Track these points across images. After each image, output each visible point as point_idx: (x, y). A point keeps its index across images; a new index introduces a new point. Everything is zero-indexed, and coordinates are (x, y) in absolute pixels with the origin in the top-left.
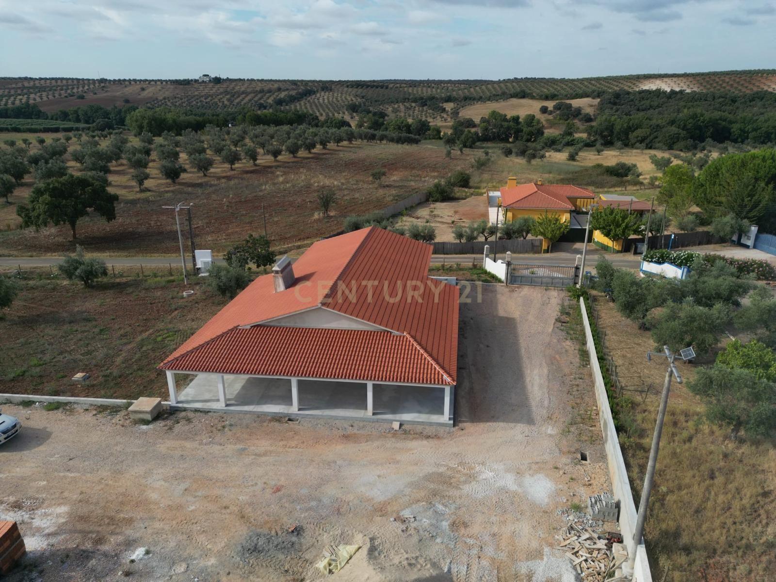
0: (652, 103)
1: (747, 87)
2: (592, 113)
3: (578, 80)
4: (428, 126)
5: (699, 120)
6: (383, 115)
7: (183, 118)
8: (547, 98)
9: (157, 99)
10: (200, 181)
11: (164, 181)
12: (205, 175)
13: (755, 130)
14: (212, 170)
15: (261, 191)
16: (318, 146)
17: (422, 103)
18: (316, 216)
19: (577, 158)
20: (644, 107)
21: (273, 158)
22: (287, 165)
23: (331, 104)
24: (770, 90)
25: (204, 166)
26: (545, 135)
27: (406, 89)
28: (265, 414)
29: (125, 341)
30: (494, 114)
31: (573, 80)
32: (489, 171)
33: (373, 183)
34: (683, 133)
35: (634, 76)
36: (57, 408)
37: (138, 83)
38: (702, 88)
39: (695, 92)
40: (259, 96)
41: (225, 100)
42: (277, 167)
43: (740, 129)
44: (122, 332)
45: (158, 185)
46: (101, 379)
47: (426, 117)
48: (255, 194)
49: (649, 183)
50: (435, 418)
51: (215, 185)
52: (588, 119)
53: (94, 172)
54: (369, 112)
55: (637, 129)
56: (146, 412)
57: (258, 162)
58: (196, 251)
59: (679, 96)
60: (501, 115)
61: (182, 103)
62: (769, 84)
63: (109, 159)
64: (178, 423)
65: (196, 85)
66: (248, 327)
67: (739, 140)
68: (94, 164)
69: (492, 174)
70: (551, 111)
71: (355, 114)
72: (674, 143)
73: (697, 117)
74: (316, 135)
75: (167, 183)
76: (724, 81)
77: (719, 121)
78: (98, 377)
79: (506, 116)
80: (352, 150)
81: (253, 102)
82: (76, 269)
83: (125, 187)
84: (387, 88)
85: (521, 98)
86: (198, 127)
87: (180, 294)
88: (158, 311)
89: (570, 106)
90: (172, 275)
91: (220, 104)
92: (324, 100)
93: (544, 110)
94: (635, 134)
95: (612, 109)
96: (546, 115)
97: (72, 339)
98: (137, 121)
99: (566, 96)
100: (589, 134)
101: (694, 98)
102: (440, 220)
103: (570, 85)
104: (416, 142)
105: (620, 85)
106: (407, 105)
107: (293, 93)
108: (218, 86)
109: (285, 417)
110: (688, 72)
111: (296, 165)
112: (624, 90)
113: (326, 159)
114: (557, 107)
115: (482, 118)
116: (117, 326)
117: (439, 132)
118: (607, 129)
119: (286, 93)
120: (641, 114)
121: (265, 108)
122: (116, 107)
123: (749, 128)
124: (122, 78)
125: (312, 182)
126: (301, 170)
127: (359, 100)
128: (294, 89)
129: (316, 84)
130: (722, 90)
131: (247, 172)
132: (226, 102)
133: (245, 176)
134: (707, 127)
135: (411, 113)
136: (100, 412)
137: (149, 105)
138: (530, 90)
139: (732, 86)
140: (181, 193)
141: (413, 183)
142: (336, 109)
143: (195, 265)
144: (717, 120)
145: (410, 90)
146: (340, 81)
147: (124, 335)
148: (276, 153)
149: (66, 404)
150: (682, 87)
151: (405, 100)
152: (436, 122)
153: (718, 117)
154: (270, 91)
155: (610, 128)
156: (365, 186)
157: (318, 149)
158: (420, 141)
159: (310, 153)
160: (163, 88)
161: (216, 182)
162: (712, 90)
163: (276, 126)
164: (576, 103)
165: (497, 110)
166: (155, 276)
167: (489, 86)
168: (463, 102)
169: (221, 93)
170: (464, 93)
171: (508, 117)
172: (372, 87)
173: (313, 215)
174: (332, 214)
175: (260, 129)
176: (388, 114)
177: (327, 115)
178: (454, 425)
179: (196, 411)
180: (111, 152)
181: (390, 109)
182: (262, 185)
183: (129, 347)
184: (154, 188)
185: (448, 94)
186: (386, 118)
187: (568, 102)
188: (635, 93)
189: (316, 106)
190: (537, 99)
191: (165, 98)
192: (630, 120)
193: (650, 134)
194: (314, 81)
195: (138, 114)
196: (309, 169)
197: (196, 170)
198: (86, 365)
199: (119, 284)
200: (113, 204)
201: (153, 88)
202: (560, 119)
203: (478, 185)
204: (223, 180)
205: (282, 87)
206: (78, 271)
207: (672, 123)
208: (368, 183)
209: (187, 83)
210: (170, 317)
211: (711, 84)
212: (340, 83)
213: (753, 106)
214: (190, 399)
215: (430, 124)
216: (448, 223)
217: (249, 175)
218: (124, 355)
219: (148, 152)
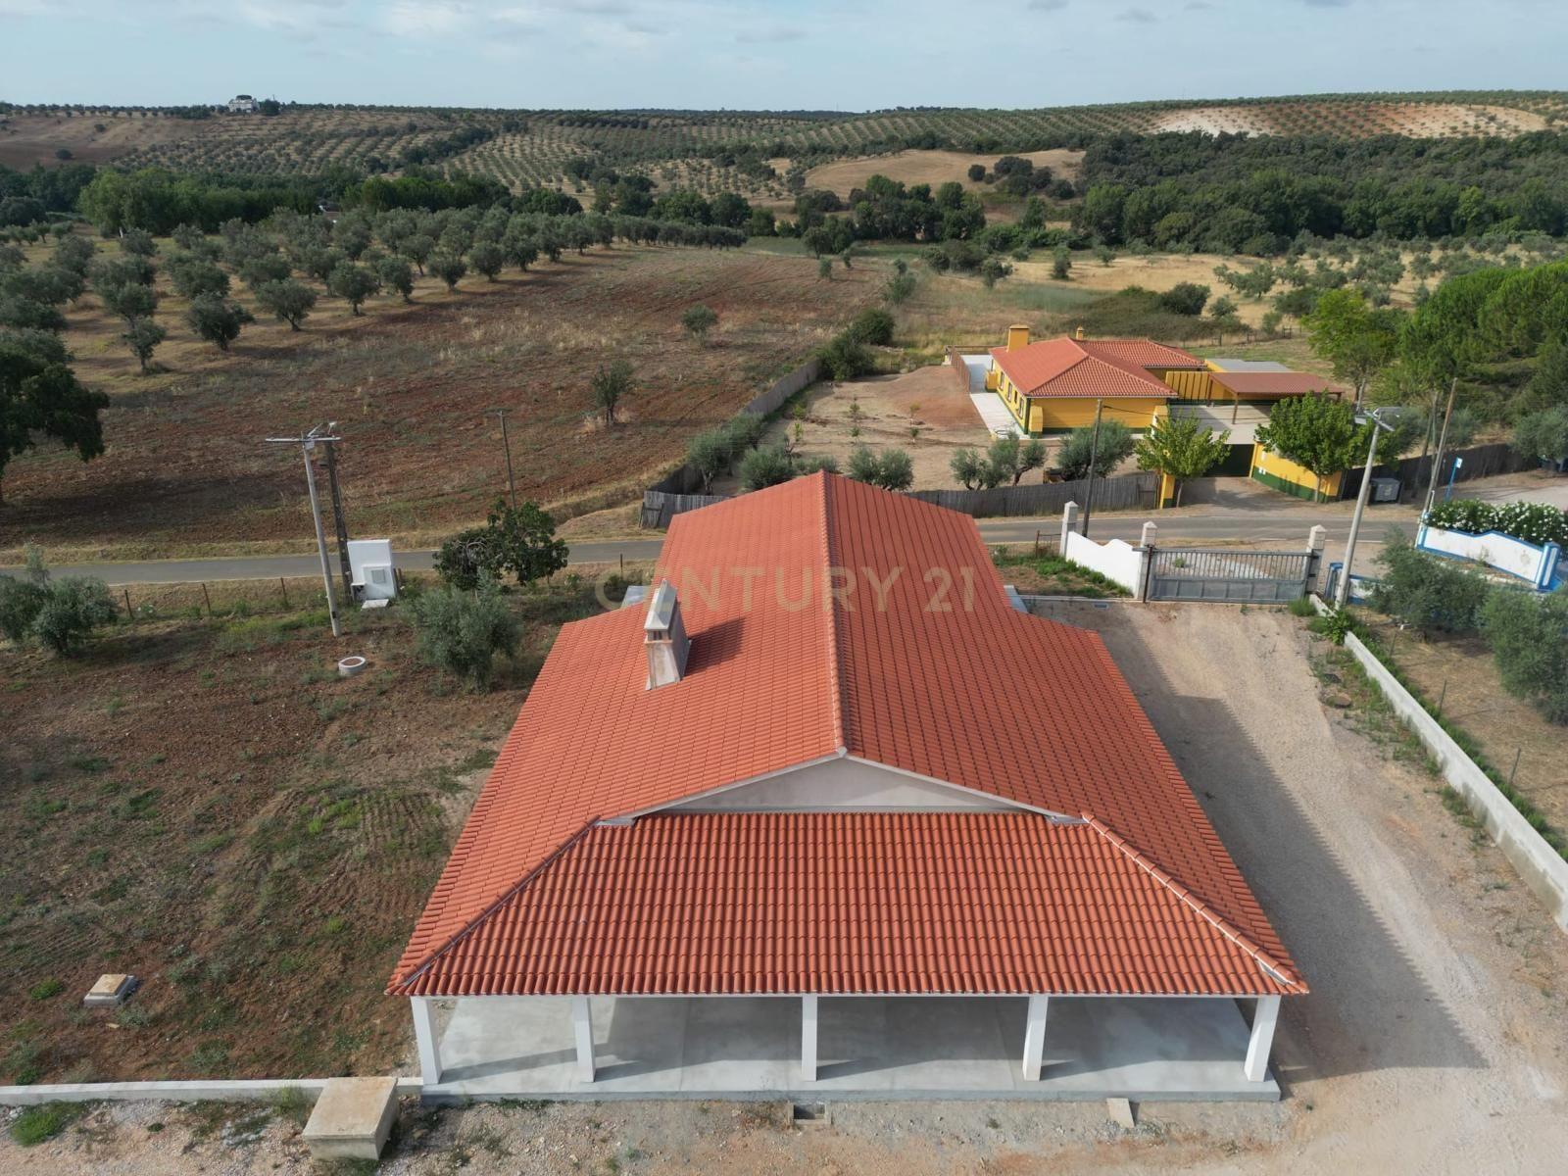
0: (1186, 160)
1: (1361, 127)
2: (1072, 181)
3: (1036, 112)
4: (748, 207)
5: (1283, 193)
6: (645, 184)
7: (213, 192)
8: (979, 149)
9: (136, 150)
10: (285, 343)
11: (200, 345)
12: (296, 329)
13: (1387, 212)
14: (312, 316)
15: (437, 364)
16: (543, 257)
17: (724, 159)
18: (589, 425)
19: (1070, 274)
20: (1171, 166)
21: (445, 285)
22: (480, 300)
23: (531, 163)
24: (1405, 133)
25: (294, 308)
26: (988, 226)
27: (685, 129)
28: (721, 1099)
29: (209, 839)
30: (878, 183)
31: (1027, 113)
32: (921, 306)
33: (685, 338)
34: (1260, 220)
35: (1144, 104)
36: (55, 1131)
37: (88, 113)
38: (1278, 128)
39: (1266, 136)
40: (369, 142)
41: (291, 150)
42: (460, 305)
43: (1361, 211)
44: (195, 807)
45: (187, 356)
46: (175, 994)
47: (738, 188)
48: (427, 373)
49: (1264, 330)
50: (1218, 1075)
51: (326, 353)
52: (1065, 192)
53: (28, 332)
54: (614, 179)
55: (1168, 211)
56: (364, 1140)
57: (415, 294)
58: (349, 543)
59: (1236, 146)
60: (893, 185)
61: (195, 158)
62: (1402, 121)
63: (59, 296)
64: (466, 1161)
65: (224, 120)
66: (627, 821)
67: (1359, 232)
68: (22, 309)
69: (929, 314)
70: (991, 175)
71: (584, 183)
72: (1242, 240)
73: (1278, 187)
74: (532, 231)
75: (207, 351)
76: (1318, 115)
77: (1321, 195)
78: (164, 983)
79: (902, 185)
80: (615, 262)
81: (355, 155)
82: (31, 612)
83: (106, 363)
84: (645, 126)
85: (928, 148)
86: (254, 212)
87: (330, 667)
88: (282, 725)
89: (1028, 165)
90: (288, 607)
91: (282, 161)
92: (512, 151)
93: (977, 174)
94: (1165, 223)
95: (1111, 170)
96: (982, 184)
97: (54, 841)
98: (105, 201)
99: (1017, 144)
100: (1076, 224)
101: (1264, 149)
102: (874, 426)
103: (1022, 122)
104: (736, 242)
105: (1120, 123)
106: (694, 162)
107: (445, 136)
108: (274, 120)
109: (782, 1102)
110: (1246, 97)
111: (504, 301)
112: (1130, 133)
113: (565, 284)
114: (1004, 168)
115: (853, 191)
116: (175, 788)
117: (771, 221)
118: (1109, 213)
119: (428, 136)
120: (1167, 183)
121: (385, 168)
122: (42, 169)
123: (1376, 207)
124: (48, 103)
125: (550, 338)
126: (518, 311)
127: (589, 152)
128: (446, 129)
129: (492, 118)
130: (1317, 132)
131: (395, 319)
132: (294, 156)
133: (390, 328)
134: (1297, 206)
135: (704, 180)
136: (203, 1132)
137: (117, 163)
138: (943, 132)
139: (1333, 123)
140: (248, 375)
141: (770, 338)
142: (542, 170)
143: (348, 579)
144: (1316, 192)
145: (695, 131)
146: (542, 111)
147: (205, 818)
148: (453, 274)
149: (84, 1107)
150: (1240, 127)
151: (686, 153)
152: (760, 199)
153: (1318, 188)
154: (391, 132)
155: (1117, 211)
156: (671, 346)
157: (541, 262)
158: (745, 240)
159: (525, 271)
160: (148, 126)
161: (325, 345)
162: (1297, 132)
163: (434, 211)
164: (1040, 159)
165: (883, 174)
166: (246, 612)
167: (860, 124)
168: (810, 159)
169: (282, 137)
170: (808, 138)
171: (907, 189)
172: (615, 124)
173: (579, 422)
174: (623, 416)
175: (400, 217)
176: (656, 182)
177: (526, 186)
178: (1285, 1094)
179: (508, 1103)
180: (61, 278)
181: (658, 172)
182: (435, 349)
183: (231, 858)
184: (178, 365)
185: (777, 140)
186: (653, 191)
187: (1024, 156)
188: (1152, 139)
189: (499, 166)
190: (959, 151)
191: (153, 149)
192: (1153, 193)
193: (1195, 224)
194: (486, 111)
195: (108, 186)
196: (535, 310)
197: (273, 316)
198: (119, 938)
199: (150, 642)
200: (94, 415)
201: (125, 126)
202: (1011, 192)
203: (909, 339)
204: (342, 341)
205: (418, 123)
206: (41, 619)
207: (1233, 199)
208: (672, 337)
209: (202, 113)
210: (322, 746)
211: (1295, 121)
212: (544, 114)
213: (1377, 165)
214: (476, 1058)
215: (750, 203)
216: (898, 434)
217: (400, 326)
218: (222, 890)
219: (147, 276)
